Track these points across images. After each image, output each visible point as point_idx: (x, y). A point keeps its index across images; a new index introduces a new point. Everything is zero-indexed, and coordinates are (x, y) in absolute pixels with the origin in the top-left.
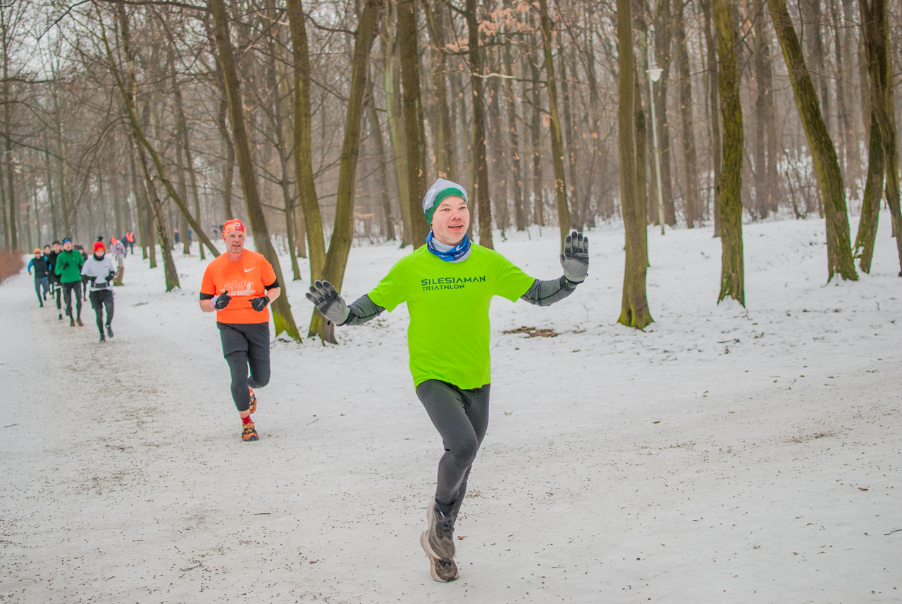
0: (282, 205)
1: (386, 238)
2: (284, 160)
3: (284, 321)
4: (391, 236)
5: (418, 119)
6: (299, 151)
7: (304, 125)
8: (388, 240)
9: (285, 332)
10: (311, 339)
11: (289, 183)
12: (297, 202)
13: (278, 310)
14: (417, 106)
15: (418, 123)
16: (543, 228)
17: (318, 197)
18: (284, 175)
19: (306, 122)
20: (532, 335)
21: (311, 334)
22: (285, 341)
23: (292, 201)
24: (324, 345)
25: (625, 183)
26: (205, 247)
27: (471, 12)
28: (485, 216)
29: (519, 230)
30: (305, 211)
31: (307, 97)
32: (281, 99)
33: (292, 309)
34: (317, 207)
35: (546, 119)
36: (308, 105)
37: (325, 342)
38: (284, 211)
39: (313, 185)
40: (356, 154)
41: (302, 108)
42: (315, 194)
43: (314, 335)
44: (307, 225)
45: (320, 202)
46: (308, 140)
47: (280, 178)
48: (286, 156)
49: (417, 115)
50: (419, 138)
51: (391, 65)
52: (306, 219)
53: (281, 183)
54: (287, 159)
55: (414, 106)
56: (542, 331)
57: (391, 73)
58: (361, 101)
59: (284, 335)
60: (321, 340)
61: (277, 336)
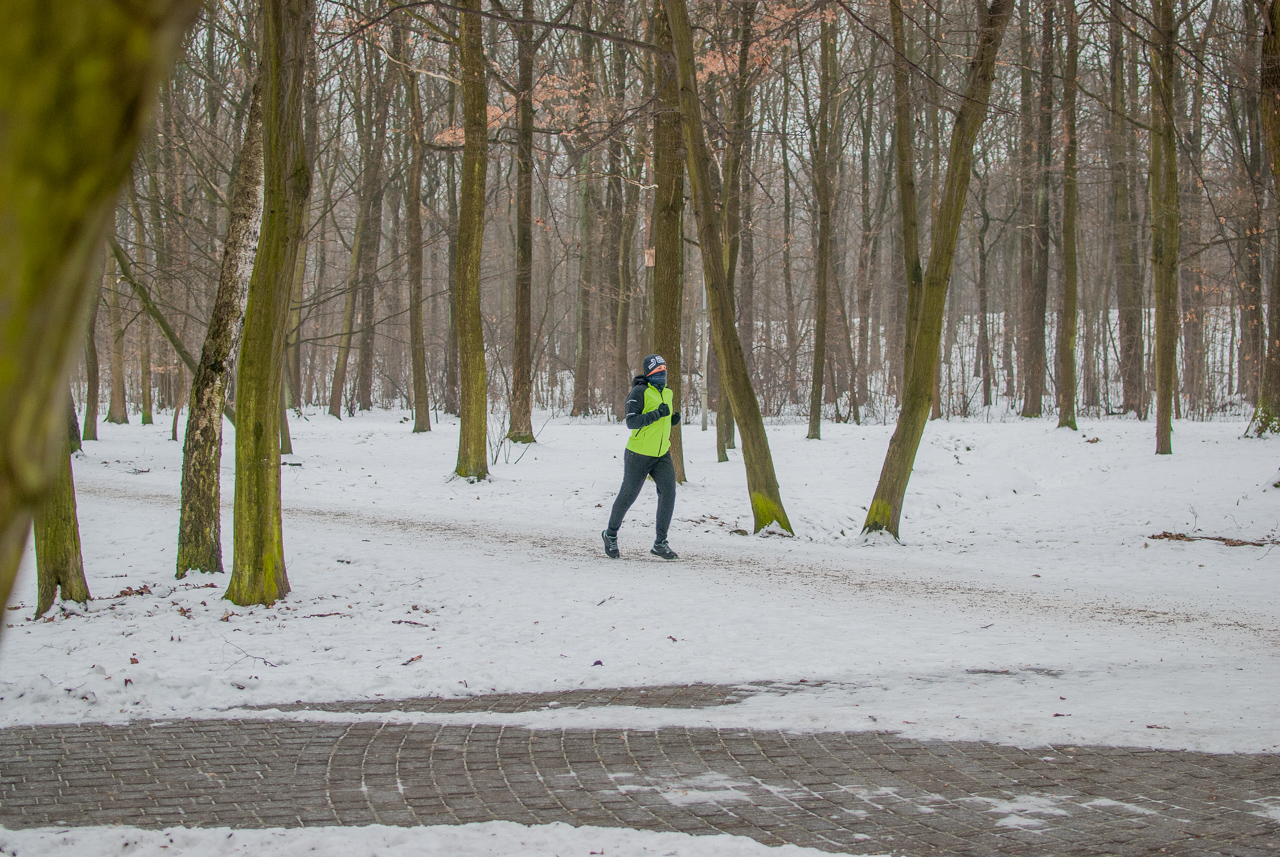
9: (775, 522)
59: (773, 526)
61: (761, 526)
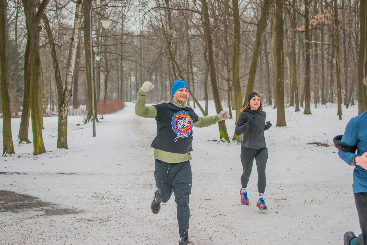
0: (227, 89)
1: (268, 104)
2: (229, 71)
3: (223, 134)
4: (270, 104)
5: (282, 58)
6: (234, 68)
7: (237, 58)
8: (269, 105)
9: (224, 138)
10: (233, 141)
11: (230, 80)
12: (233, 88)
13: (221, 129)
14: (282, 53)
15: (282, 60)
16: (333, 104)
17: (241, 86)
18: (228, 77)
19: (238, 57)
20: (319, 146)
21: (234, 139)
22: (224, 141)
23: (231, 88)
24: (238, 144)
25: (359, 88)
26: (196, 103)
27: (307, 16)
28: (308, 98)
29: (322, 104)
30: (235, 92)
31: (239, 47)
32: (229, 47)
33: (227, 130)
34: (240, 90)
35: (335, 60)
36: (239, 50)
37: (239, 143)
38: (227, 91)
39: (239, 82)
40: (255, 71)
41: (236, 51)
42: (240, 85)
43: (235, 140)
44: (236, 97)
45: (241, 89)
46: (238, 64)
47: (227, 78)
48: (229, 70)
49: (281, 56)
50: (282, 66)
51: (274, 35)
52: (235, 95)
53: (227, 80)
54: (230, 71)
55: (281, 53)
56: (323, 144)
57: (274, 38)
58: (258, 51)
59: (223, 139)
60: (237, 142)
61: (220, 139)
